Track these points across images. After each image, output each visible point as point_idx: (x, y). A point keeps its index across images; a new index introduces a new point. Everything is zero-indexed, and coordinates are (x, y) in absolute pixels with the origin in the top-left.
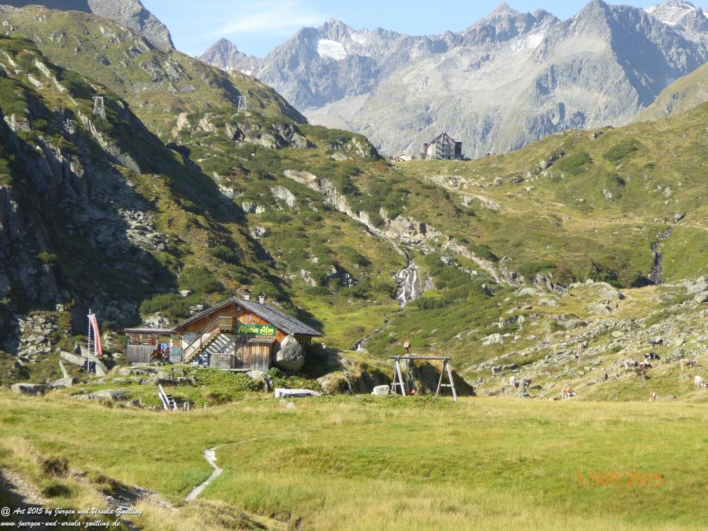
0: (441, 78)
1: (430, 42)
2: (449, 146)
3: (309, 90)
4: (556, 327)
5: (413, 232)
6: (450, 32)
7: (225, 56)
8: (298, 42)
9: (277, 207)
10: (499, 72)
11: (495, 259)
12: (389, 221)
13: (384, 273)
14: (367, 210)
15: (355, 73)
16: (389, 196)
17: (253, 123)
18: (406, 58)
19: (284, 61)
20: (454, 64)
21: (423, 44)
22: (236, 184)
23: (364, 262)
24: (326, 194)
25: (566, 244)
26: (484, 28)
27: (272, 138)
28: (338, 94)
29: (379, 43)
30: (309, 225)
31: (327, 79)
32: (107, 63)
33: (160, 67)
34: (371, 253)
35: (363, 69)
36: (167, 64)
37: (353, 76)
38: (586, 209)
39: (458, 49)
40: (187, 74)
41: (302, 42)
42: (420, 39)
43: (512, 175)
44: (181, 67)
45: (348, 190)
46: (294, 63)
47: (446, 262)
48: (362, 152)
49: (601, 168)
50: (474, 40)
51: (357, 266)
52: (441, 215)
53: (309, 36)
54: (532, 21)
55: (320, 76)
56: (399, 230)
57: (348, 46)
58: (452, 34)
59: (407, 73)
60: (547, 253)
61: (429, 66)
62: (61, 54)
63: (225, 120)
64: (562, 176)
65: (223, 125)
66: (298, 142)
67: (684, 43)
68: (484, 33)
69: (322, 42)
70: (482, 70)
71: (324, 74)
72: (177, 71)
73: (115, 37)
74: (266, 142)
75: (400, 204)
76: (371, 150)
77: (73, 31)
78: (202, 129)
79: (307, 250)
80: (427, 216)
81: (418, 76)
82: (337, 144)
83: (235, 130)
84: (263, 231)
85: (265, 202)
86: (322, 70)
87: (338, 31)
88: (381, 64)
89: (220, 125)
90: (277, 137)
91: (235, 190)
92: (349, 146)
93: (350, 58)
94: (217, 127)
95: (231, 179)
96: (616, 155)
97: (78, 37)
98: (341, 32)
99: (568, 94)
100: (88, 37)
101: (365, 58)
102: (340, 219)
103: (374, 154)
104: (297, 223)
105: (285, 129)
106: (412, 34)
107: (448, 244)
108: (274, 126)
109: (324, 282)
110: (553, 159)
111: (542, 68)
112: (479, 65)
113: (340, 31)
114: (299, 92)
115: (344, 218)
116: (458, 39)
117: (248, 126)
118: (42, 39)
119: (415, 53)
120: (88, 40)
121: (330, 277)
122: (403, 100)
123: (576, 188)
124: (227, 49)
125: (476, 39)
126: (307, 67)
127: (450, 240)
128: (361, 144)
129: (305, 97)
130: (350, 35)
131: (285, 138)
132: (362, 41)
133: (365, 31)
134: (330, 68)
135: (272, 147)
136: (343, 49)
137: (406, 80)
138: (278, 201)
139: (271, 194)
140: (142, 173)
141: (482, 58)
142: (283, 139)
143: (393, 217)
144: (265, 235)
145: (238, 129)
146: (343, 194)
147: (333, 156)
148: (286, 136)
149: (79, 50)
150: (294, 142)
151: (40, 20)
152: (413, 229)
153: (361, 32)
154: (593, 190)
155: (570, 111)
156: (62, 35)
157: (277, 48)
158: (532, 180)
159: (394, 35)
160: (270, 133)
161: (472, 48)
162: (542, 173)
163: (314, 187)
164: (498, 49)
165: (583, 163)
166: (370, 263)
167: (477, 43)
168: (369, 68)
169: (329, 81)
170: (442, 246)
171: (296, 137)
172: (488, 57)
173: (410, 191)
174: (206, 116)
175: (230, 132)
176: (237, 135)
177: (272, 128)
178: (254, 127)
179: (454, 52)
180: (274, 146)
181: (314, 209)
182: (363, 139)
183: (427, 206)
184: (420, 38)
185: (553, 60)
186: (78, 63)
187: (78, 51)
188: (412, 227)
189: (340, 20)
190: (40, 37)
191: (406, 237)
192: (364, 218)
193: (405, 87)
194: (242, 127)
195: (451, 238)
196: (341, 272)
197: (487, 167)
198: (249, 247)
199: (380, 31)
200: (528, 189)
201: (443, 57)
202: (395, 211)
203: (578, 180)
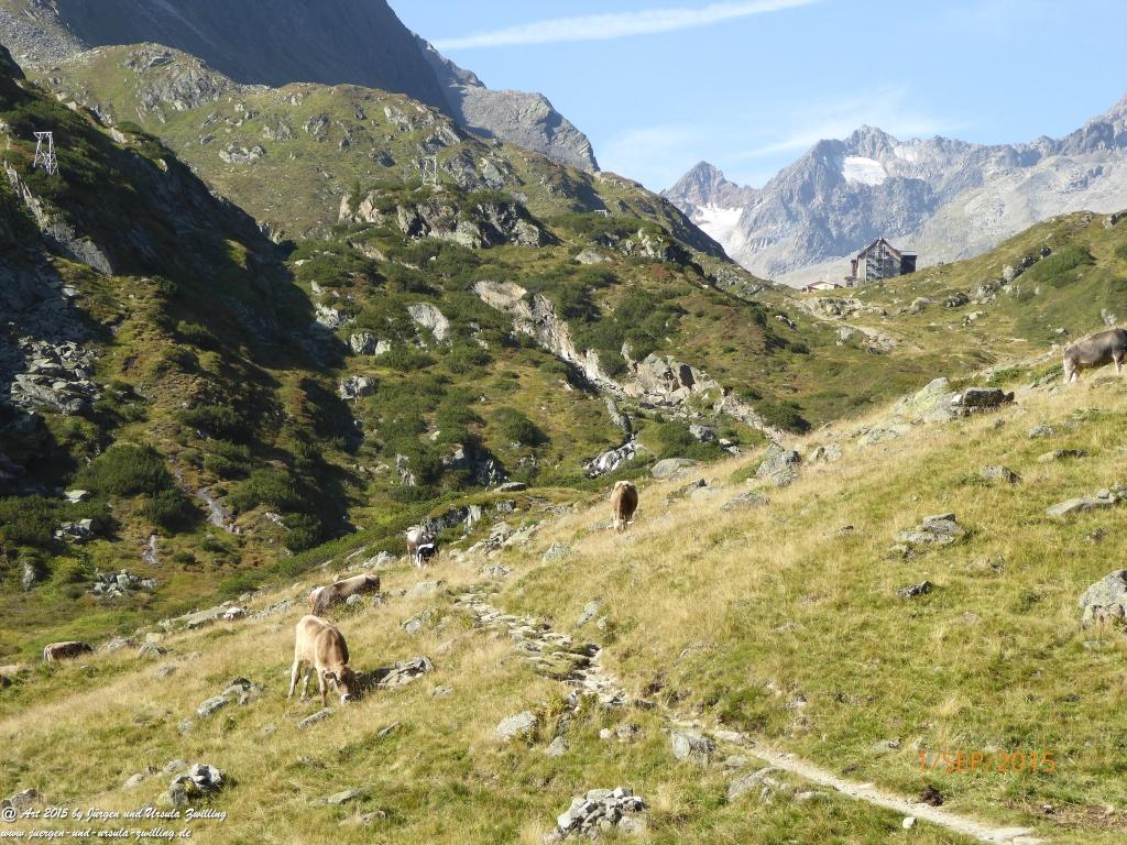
0: (1023, 205)
1: (1014, 154)
2: (891, 262)
3: (828, 232)
5: (671, 383)
6: (1046, 137)
7: (706, 188)
8: (813, 162)
9: (416, 342)
10: (1117, 191)
12: (635, 365)
13: (569, 459)
14: (600, 347)
15: (899, 204)
16: (647, 321)
17: (442, 204)
18: (977, 177)
19: (791, 191)
20: (1046, 183)
21: (1004, 157)
22: (345, 302)
24: (542, 321)
26: (1095, 127)
27: (474, 227)
29: (937, 159)
30: (462, 372)
31: (857, 214)
32: (389, 162)
33: (474, 166)
34: (558, 422)
35: (911, 198)
36: (485, 162)
37: (895, 208)
39: (1052, 160)
40: (517, 177)
41: (820, 162)
42: (1000, 150)
43: (947, 293)
44: (509, 166)
45: (578, 311)
46: (807, 193)
47: (698, 436)
48: (651, 252)
49: (1106, 272)
50: (1079, 146)
51: (516, 446)
52: (732, 350)
53: (830, 152)
55: (845, 210)
56: (646, 382)
57: (890, 165)
58: (1051, 141)
59: (971, 199)
61: (1006, 187)
62: (317, 152)
63: (396, 201)
64: (1037, 291)
65: (393, 210)
66: (524, 236)
68: (1095, 134)
69: (849, 161)
70: (1091, 190)
71: (851, 207)
72: (501, 172)
73: (406, 122)
74: (464, 237)
75: (662, 332)
76: (668, 250)
77: (339, 116)
78: (363, 219)
79: (426, 416)
80: (707, 354)
81: (987, 204)
82: (607, 240)
83: (411, 216)
84: (363, 383)
85: (394, 334)
86: (848, 202)
87: (874, 144)
88: (938, 190)
89: (388, 209)
90: (485, 227)
91: (341, 313)
92: (629, 243)
93: (891, 185)
94: (383, 213)
95: (340, 293)
97: (348, 123)
98: (878, 146)
100: (363, 123)
101: (914, 181)
102: (528, 363)
105: (500, 213)
106: (988, 144)
107: (723, 402)
108: (480, 207)
109: (432, 476)
110: (1028, 264)
112: (1085, 184)
113: (878, 143)
114: (813, 235)
116: (1057, 147)
117: (435, 210)
118: (291, 129)
119: (991, 169)
120: (362, 128)
121: (448, 466)
122: (963, 239)
123: (1056, 311)
124: (708, 178)
125: (1083, 144)
126: (827, 199)
127: (726, 394)
128: (652, 239)
129: (822, 242)
130: (892, 149)
131: (499, 228)
132: (911, 157)
133: (916, 142)
134: (860, 198)
135: (474, 245)
136: (882, 170)
137: (969, 209)
138: (420, 332)
139: (409, 318)
140: (115, 275)
141: (1091, 172)
142: (496, 230)
143: (641, 357)
144: (366, 392)
145: (417, 214)
146: (564, 320)
147: (578, 258)
148: (501, 225)
149: (346, 144)
150: (516, 236)
151: (293, 100)
152: (672, 377)
153: (910, 143)
154: (1086, 312)
156: (321, 122)
157: (781, 172)
158: (984, 301)
159: (960, 146)
160: (471, 220)
161: (1074, 159)
162: (1005, 287)
163: (523, 309)
164: (1116, 159)
165: (1076, 265)
166: (548, 440)
167: (1084, 151)
168: (919, 197)
169: (859, 218)
170: (715, 407)
171: (521, 225)
172: (1099, 171)
173: (689, 310)
174: (370, 197)
175: (403, 221)
176: (417, 226)
177: (475, 211)
178: (444, 211)
179: (1045, 164)
180: (478, 242)
181: (482, 343)
182: (655, 231)
183: (712, 335)
184: (999, 148)
186: (342, 164)
187: (343, 145)
188: (669, 375)
189: (878, 126)
190: (288, 126)
191: (660, 392)
192: (590, 362)
193: (967, 221)
194: (424, 211)
195: (728, 390)
196: (477, 456)
198: (305, 410)
199: (939, 140)
200: (973, 316)
201: (1028, 173)
202: (648, 346)
203: (1062, 297)
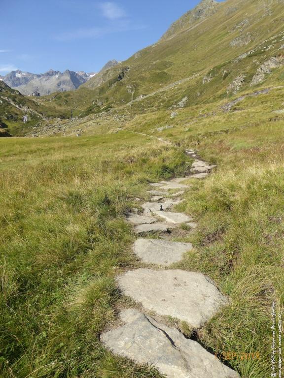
0: (40, 82)
1: (38, 75)
2: (37, 94)
4: (46, 125)
6: (41, 74)
10: (51, 82)
11: (42, 114)
13: (21, 116)
14: (18, 104)
15: (23, 80)
16: (22, 102)
18: (33, 78)
19: (9, 77)
20: (42, 80)
23: (17, 114)
25: (55, 112)
26: (47, 73)
28: (21, 84)
29: (28, 75)
30: (5, 107)
34: (18, 113)
38: (61, 106)
41: (12, 74)
43: (48, 99)
45: (14, 101)
46: (11, 78)
47: (33, 115)
48: (17, 93)
49: (63, 99)
51: (15, 115)
52: (33, 106)
53: (14, 73)
54: (56, 73)
55: (17, 80)
56: (24, 109)
57: (22, 75)
59: (33, 81)
60: (52, 113)
61: (38, 80)
67: (83, 79)
69: (16, 74)
70: (47, 81)
75: (24, 103)
79: (5, 112)
80: (30, 106)
81: (35, 82)
82: (12, 92)
88: (28, 79)
92: (15, 92)
93: (22, 78)
96: (66, 96)
99: (63, 87)
101: (25, 78)
103: (20, 94)
104: (3, 107)
106: (34, 74)
109: (8, 118)
111: (59, 81)
113: (20, 72)
115: (13, 106)
116: (43, 75)
119: (35, 77)
121: (10, 117)
122: (33, 86)
125: (46, 75)
126: (14, 79)
130: (22, 73)
132: (24, 74)
133: (25, 72)
134: (18, 79)
143: (23, 106)
147: (11, 94)
152: (27, 108)
154: (62, 102)
155: (64, 90)
157: (7, 74)
158: (51, 100)
159: (31, 74)
161: (45, 77)
162: (53, 99)
163: (7, 100)
164: (50, 77)
168: (26, 80)
169: (18, 82)
170: (32, 112)
172: (48, 79)
179: (42, 77)
181: (7, 104)
182: (17, 91)
183: (29, 104)
184: (36, 74)
185: (60, 80)
189: (20, 70)
191: (26, 110)
192: (17, 106)
193: (33, 84)
195: (34, 110)
196: (12, 116)
197: (43, 98)
199: (28, 72)
200: (50, 102)
201: (40, 78)
202: (23, 105)
203: (59, 101)
